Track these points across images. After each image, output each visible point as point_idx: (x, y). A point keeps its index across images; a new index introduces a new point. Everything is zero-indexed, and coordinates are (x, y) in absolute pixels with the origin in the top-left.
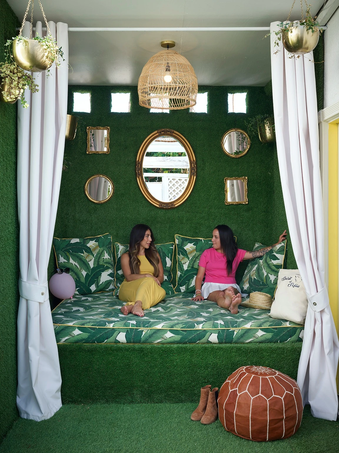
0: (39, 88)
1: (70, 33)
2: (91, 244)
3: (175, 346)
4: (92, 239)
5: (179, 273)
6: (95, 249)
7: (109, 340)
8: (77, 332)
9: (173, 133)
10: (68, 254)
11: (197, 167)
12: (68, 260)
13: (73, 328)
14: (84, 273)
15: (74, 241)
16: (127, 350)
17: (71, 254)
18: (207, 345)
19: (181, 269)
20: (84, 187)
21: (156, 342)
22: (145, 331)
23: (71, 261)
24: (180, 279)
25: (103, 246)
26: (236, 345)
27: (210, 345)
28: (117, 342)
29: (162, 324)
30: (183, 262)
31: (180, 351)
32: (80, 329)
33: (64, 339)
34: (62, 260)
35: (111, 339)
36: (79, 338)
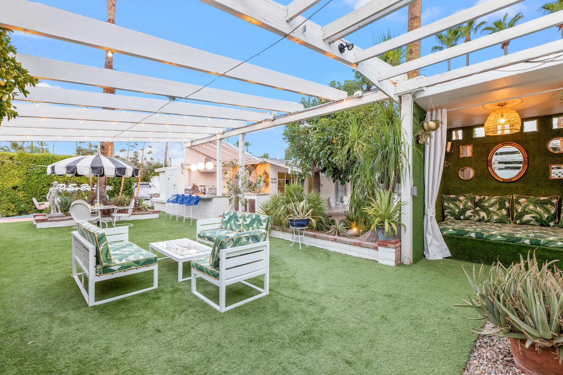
0: (434, 137)
1: (447, 112)
2: (461, 198)
3: (503, 242)
4: (462, 196)
5: (515, 214)
6: (463, 200)
7: (466, 235)
8: (451, 230)
9: (512, 144)
10: (449, 202)
11: (528, 161)
12: (449, 204)
13: (449, 229)
14: (457, 210)
15: (452, 196)
16: (475, 240)
17: (450, 202)
18: (522, 245)
19: (517, 211)
20: (458, 173)
21: (492, 239)
22: (485, 234)
23: (451, 205)
24: (516, 216)
25: (468, 199)
26: (542, 247)
27: (525, 245)
28: (471, 237)
29: (495, 232)
30: (517, 208)
31: (505, 245)
32: (452, 229)
33: (445, 233)
34: (446, 204)
35: (467, 235)
36: (452, 233)
